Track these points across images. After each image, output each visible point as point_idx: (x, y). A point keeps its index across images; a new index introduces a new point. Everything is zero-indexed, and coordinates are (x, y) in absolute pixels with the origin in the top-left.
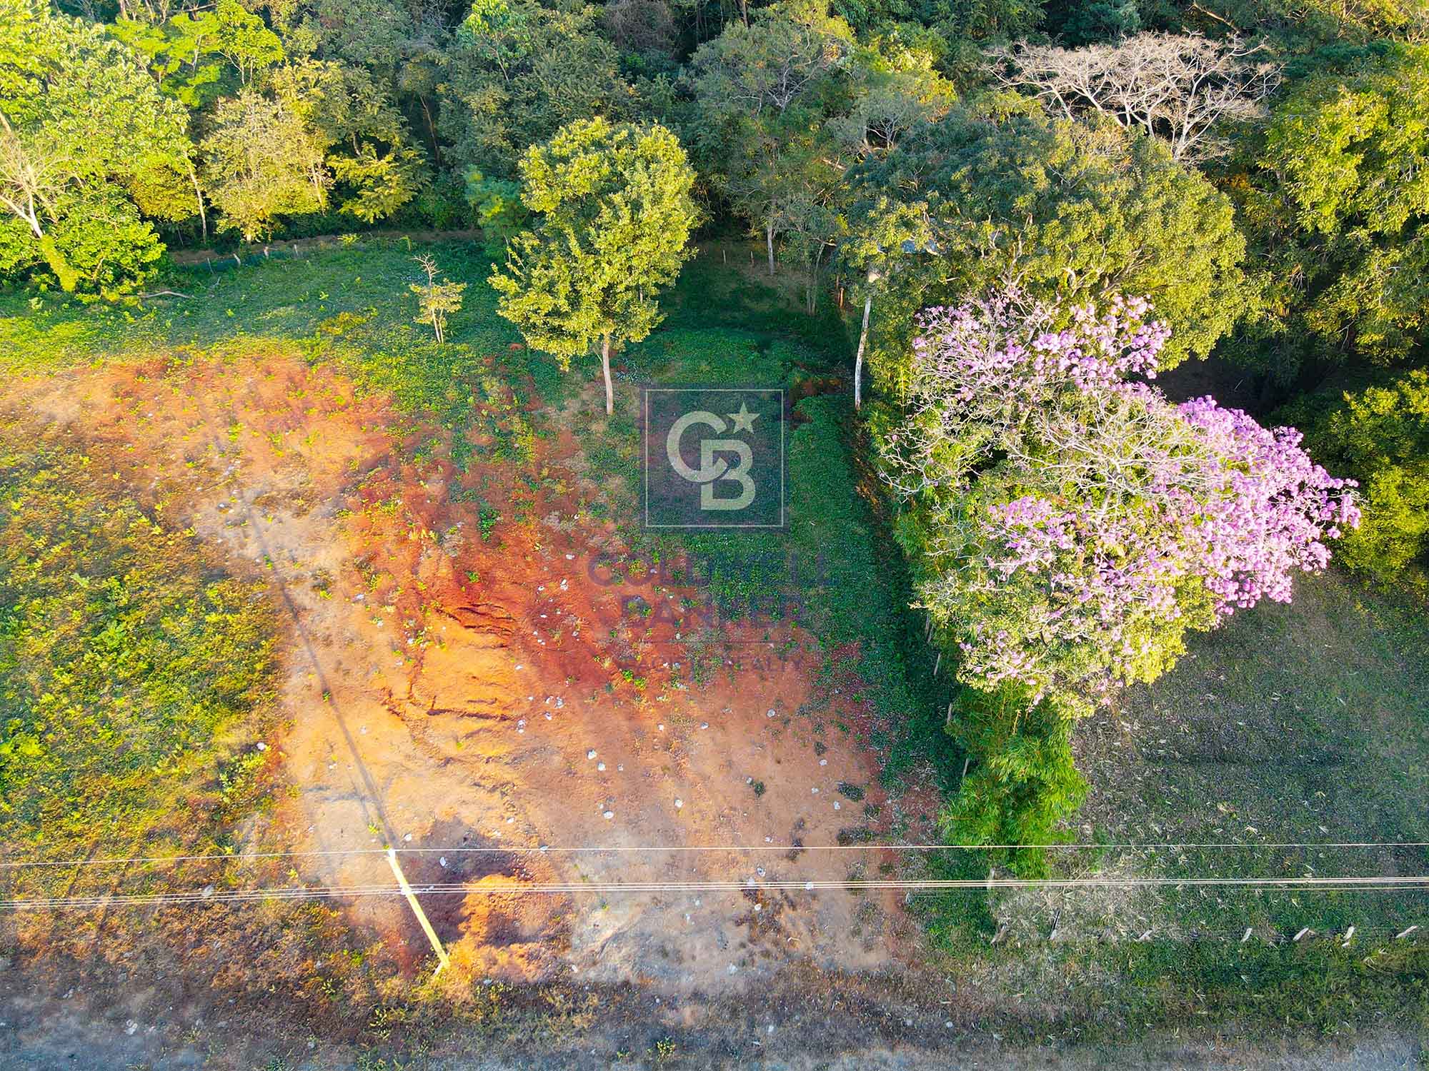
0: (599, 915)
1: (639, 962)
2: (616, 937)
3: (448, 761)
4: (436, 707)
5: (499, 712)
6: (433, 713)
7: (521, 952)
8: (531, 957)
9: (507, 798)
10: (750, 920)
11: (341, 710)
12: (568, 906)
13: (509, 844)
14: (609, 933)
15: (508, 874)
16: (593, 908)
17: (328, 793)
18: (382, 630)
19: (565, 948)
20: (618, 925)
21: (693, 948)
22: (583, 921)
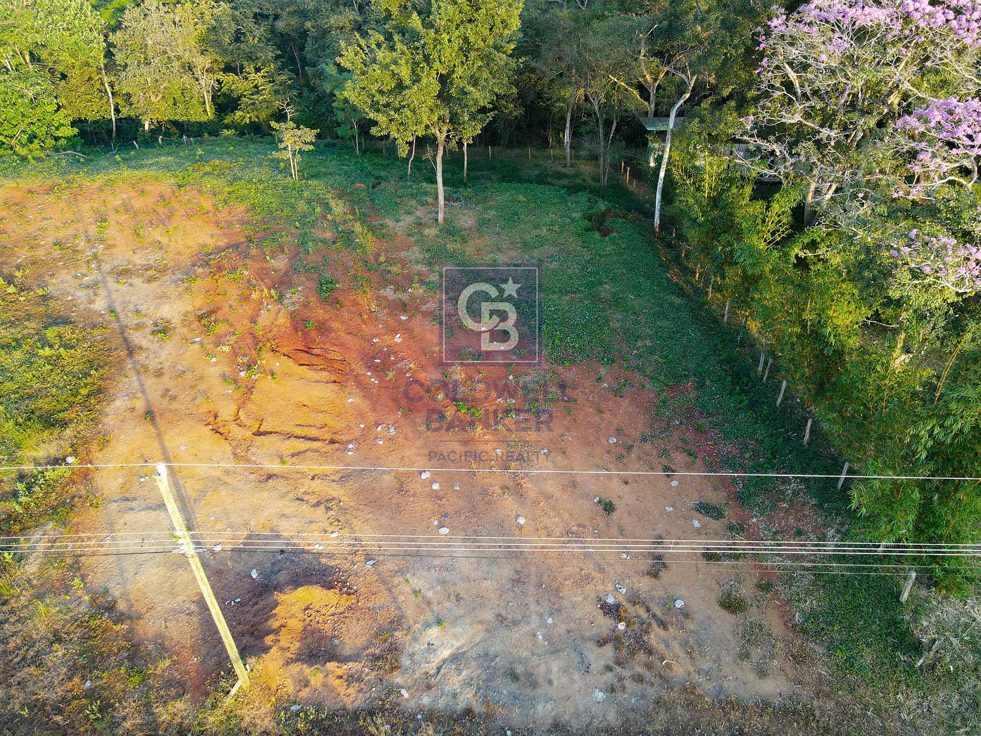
0: (434, 633)
1: (484, 688)
2: (455, 658)
3: (270, 477)
4: (262, 429)
5: (328, 436)
6: (258, 434)
7: (339, 672)
8: (351, 679)
9: (331, 513)
10: (615, 640)
11: (163, 429)
12: (397, 623)
13: (331, 556)
14: (446, 653)
15: (329, 586)
16: (427, 625)
17: (134, 504)
18: (216, 364)
19: (393, 669)
20: (457, 644)
21: (549, 671)
22: (415, 639)
